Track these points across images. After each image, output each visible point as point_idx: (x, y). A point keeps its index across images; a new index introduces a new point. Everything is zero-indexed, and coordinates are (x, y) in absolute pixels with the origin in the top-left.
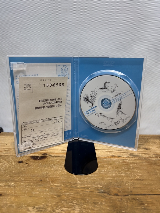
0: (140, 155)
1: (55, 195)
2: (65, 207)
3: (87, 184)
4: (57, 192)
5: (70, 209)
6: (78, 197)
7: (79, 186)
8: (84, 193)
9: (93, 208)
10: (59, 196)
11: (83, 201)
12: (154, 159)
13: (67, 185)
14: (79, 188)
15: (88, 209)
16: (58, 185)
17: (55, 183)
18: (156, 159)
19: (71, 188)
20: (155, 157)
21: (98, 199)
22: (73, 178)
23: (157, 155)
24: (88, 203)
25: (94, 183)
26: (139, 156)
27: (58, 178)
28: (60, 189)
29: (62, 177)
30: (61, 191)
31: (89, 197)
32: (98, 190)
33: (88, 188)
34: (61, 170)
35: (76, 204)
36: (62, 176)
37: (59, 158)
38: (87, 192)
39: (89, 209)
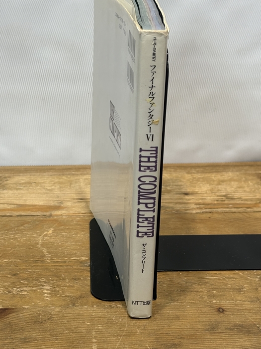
0: (171, 205)
1: (9, 274)
2: (26, 287)
3: (62, 257)
4: (10, 270)
5: (35, 288)
6: (48, 274)
7: (48, 260)
8: (58, 268)
9: (71, 285)
10: (15, 275)
11: (55, 278)
12: (194, 212)
13: (28, 260)
14: (48, 263)
15: (63, 286)
16: (10, 260)
17: (5, 259)
18: (198, 211)
19: (33, 263)
20: (197, 208)
21: (81, 274)
22: (37, 250)
23: (203, 204)
24: (64, 279)
25: (75, 254)
26: (167, 207)
27: (10, 250)
28: (16, 266)
29: (16, 250)
30: (17, 268)
31: (64, 272)
32: (81, 263)
33: (65, 262)
34: (12, 239)
35: (44, 282)
36: (16, 248)
37: (4, 218)
38: (62, 266)
39: (66, 286)
